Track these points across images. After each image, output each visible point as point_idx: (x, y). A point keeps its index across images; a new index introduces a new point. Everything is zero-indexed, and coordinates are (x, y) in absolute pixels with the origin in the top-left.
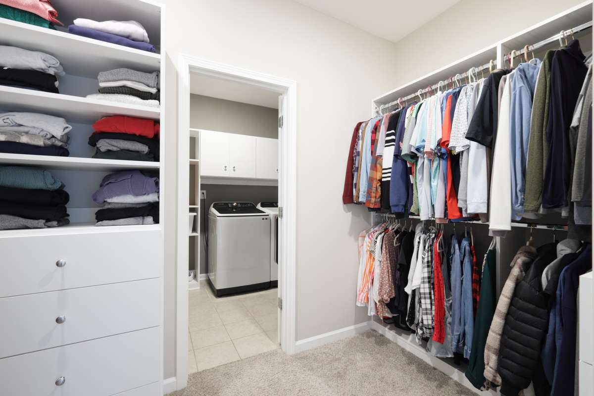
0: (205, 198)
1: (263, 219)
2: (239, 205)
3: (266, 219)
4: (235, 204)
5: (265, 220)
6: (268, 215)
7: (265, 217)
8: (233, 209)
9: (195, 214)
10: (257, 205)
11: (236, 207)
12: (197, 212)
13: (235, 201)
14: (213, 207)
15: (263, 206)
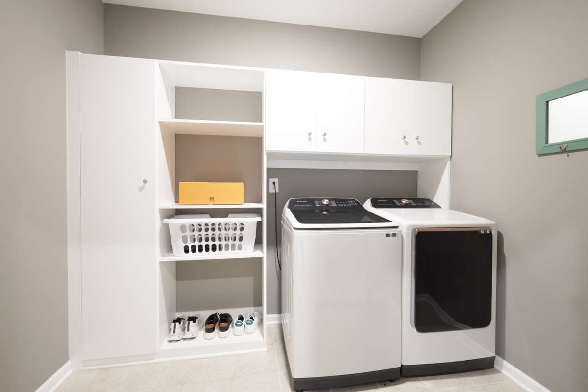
0: (277, 191)
1: (388, 235)
2: (334, 204)
3: (394, 235)
4: (326, 202)
5: (391, 238)
6: (397, 227)
7: (391, 231)
8: (322, 211)
9: (259, 219)
10: (363, 202)
11: (327, 208)
12: (261, 216)
13: (326, 196)
14: (289, 207)
15: (376, 204)
